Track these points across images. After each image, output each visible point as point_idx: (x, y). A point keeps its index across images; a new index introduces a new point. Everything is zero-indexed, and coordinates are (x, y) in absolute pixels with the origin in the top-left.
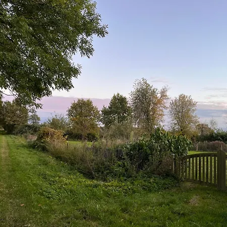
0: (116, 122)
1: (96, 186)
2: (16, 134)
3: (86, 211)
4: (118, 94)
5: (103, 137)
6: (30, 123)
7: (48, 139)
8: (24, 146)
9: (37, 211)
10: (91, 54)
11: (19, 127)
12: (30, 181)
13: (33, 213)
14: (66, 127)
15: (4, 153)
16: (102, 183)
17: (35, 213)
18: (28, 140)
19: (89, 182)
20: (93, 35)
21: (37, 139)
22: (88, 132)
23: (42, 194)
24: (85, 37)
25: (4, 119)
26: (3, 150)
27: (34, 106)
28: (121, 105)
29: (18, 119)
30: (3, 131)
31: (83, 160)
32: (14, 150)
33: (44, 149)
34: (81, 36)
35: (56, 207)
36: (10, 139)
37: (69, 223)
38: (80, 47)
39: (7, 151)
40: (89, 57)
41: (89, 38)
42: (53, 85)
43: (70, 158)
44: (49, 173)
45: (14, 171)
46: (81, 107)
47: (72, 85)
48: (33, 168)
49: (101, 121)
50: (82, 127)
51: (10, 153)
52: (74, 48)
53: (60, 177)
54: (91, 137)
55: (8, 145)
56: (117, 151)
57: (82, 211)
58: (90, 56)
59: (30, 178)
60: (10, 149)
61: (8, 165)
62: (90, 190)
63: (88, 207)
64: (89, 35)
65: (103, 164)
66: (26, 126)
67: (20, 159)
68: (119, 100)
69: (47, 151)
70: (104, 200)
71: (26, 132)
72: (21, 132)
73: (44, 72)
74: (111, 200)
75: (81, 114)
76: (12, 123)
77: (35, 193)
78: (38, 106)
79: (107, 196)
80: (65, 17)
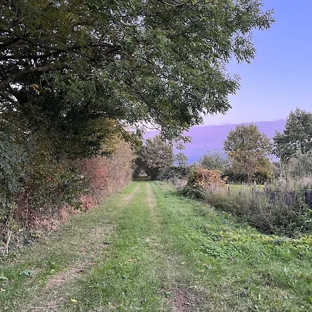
0: (298, 152)
1: (278, 243)
2: (162, 179)
3: (269, 275)
4: (298, 110)
5: (279, 175)
6: (176, 164)
7: (202, 183)
8: (173, 194)
9: (203, 271)
10: (252, 57)
11: (164, 170)
12: (187, 236)
13: (197, 273)
14: (224, 166)
15: (152, 202)
16: (288, 240)
17: (201, 273)
18: (177, 186)
19: (267, 238)
20: (253, 28)
21: (188, 184)
22: (256, 171)
23: (205, 252)
24: (241, 35)
25: (146, 162)
26: (149, 199)
27: (182, 140)
28: (304, 126)
29: (162, 160)
30: (146, 177)
31: (253, 208)
32: (163, 199)
33: (198, 197)
34: (234, 35)
35: (225, 267)
36: (156, 186)
37: (247, 288)
38: (235, 51)
39: (155, 200)
40: (249, 62)
41: (247, 34)
42: (204, 109)
43: (235, 207)
44: (209, 226)
45: (166, 223)
46: (241, 136)
47: (229, 105)
48: (189, 220)
49: (273, 153)
50: (246, 164)
51: (158, 202)
52: (226, 53)
53: (224, 231)
54: (262, 178)
55: (155, 193)
56: (306, 194)
57: (263, 275)
58: (251, 60)
59: (186, 232)
60: (157, 197)
61: (158, 216)
62: (270, 248)
63: (272, 270)
64: (247, 30)
65: (285, 214)
66: (172, 168)
67: (171, 209)
68: (299, 118)
69: (202, 198)
70: (295, 262)
71: (173, 176)
72: (167, 177)
73: (190, 94)
74: (304, 263)
75: (242, 146)
76: (155, 165)
77: (196, 250)
78: (186, 140)
79: (298, 258)
80: (211, 14)
